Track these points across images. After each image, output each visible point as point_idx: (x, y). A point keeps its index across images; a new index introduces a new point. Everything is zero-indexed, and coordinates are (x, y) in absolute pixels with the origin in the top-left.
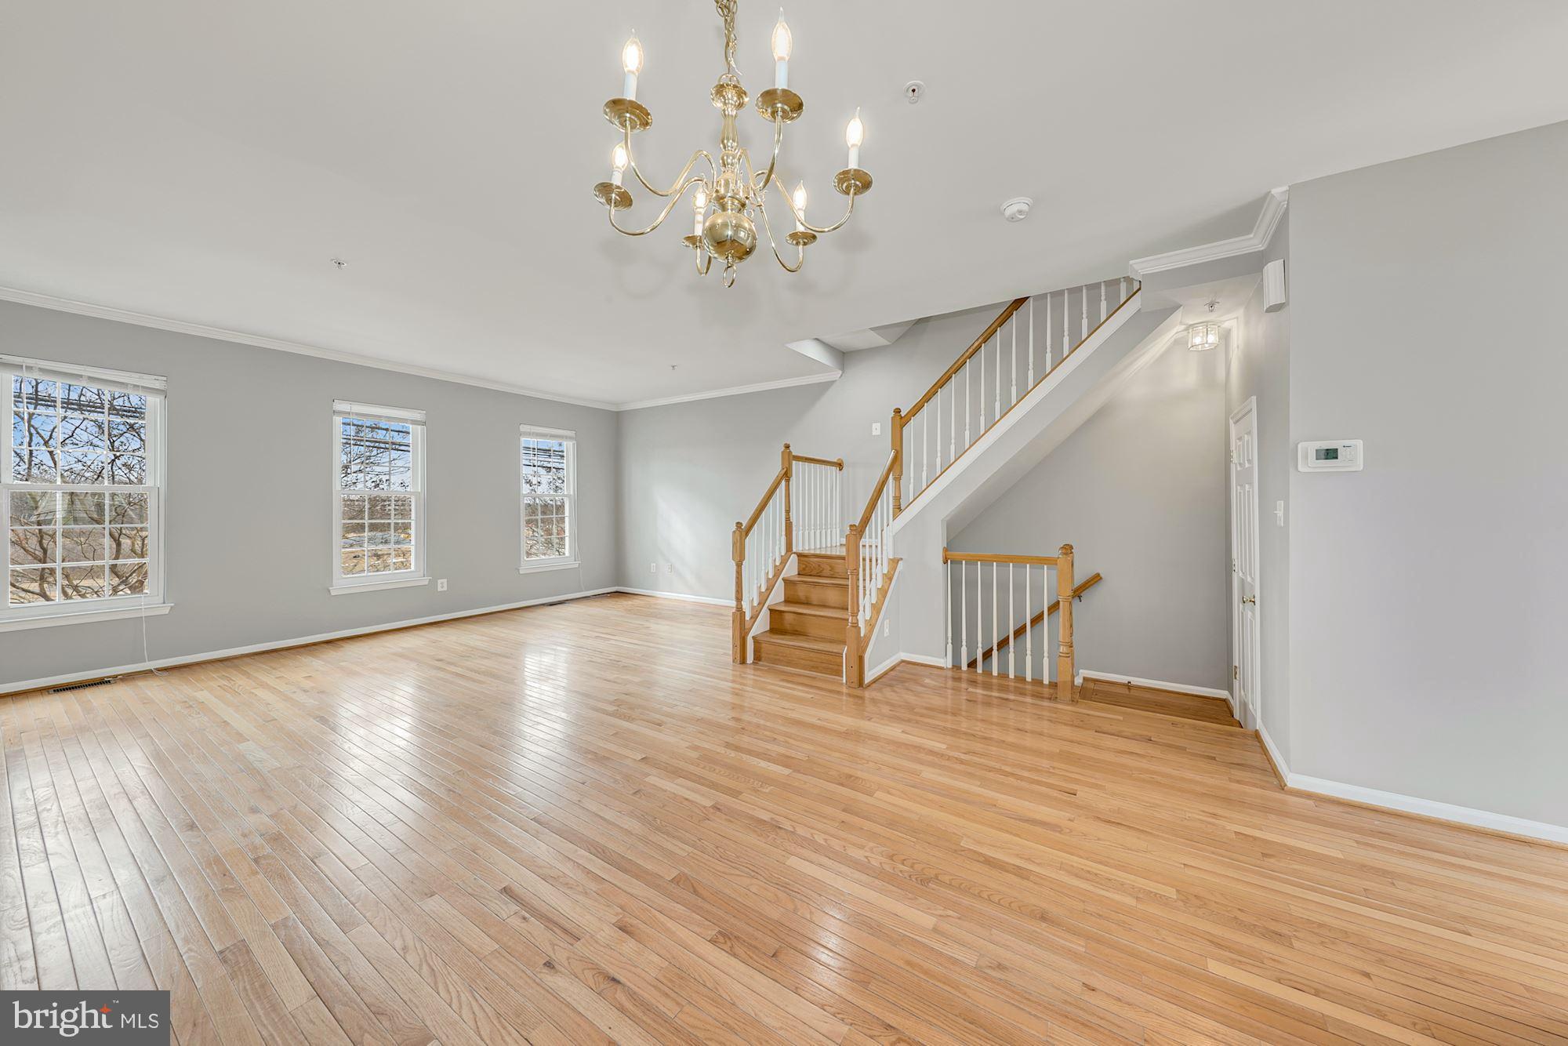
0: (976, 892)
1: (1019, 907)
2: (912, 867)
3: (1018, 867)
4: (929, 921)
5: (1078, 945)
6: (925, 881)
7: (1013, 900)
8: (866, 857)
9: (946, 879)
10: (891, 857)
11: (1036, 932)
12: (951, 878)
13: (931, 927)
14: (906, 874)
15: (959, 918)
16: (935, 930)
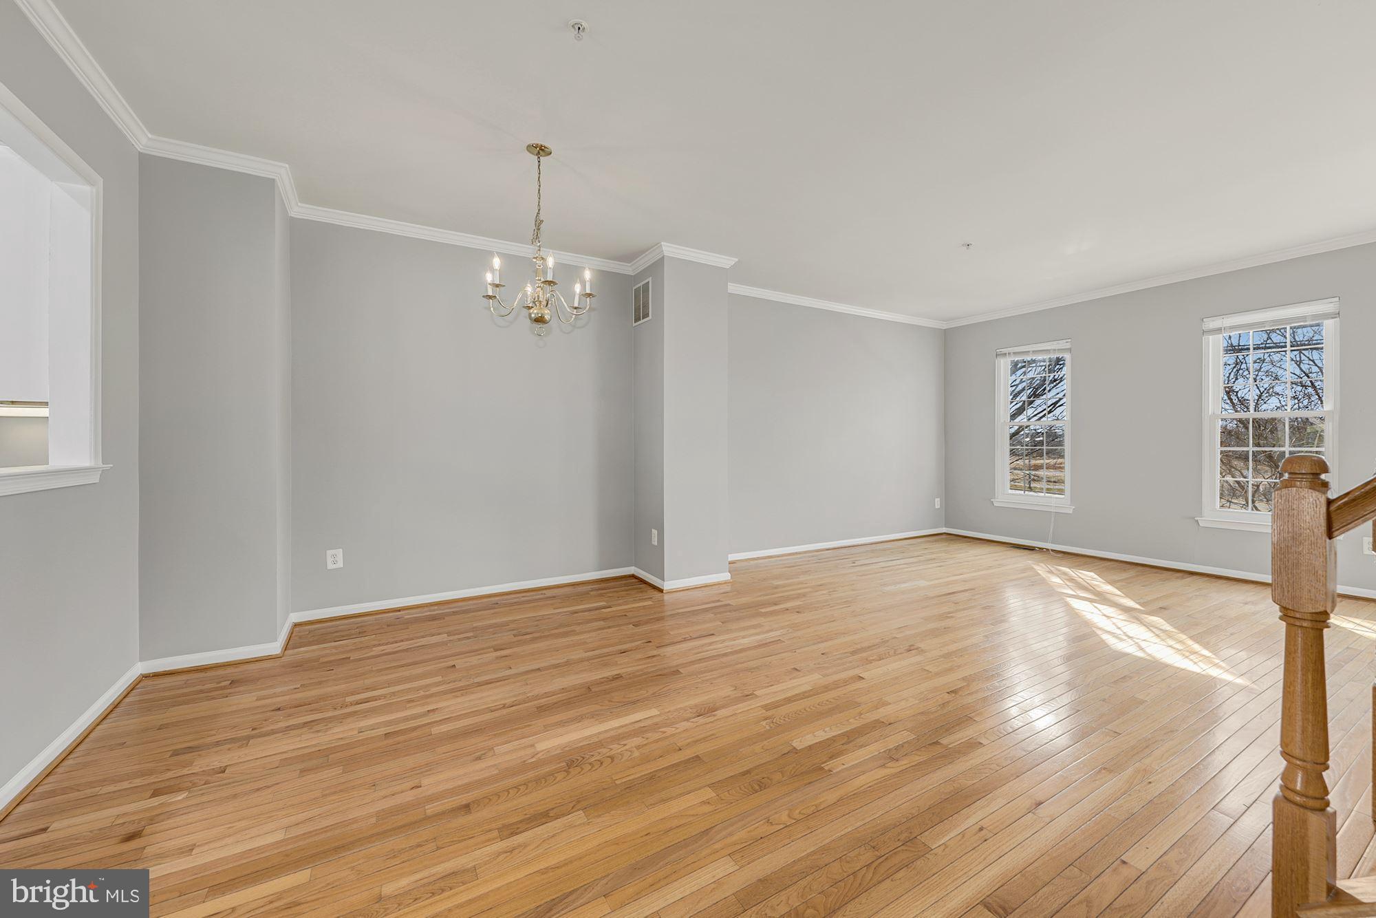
0: (530, 785)
1: (490, 800)
2: (590, 764)
3: (517, 834)
4: (541, 746)
5: (431, 809)
6: (571, 764)
7: (499, 801)
8: (625, 745)
9: (560, 776)
10: (612, 758)
11: (467, 793)
12: (558, 779)
13: (536, 745)
14: (588, 757)
15: (525, 761)
16: (533, 746)
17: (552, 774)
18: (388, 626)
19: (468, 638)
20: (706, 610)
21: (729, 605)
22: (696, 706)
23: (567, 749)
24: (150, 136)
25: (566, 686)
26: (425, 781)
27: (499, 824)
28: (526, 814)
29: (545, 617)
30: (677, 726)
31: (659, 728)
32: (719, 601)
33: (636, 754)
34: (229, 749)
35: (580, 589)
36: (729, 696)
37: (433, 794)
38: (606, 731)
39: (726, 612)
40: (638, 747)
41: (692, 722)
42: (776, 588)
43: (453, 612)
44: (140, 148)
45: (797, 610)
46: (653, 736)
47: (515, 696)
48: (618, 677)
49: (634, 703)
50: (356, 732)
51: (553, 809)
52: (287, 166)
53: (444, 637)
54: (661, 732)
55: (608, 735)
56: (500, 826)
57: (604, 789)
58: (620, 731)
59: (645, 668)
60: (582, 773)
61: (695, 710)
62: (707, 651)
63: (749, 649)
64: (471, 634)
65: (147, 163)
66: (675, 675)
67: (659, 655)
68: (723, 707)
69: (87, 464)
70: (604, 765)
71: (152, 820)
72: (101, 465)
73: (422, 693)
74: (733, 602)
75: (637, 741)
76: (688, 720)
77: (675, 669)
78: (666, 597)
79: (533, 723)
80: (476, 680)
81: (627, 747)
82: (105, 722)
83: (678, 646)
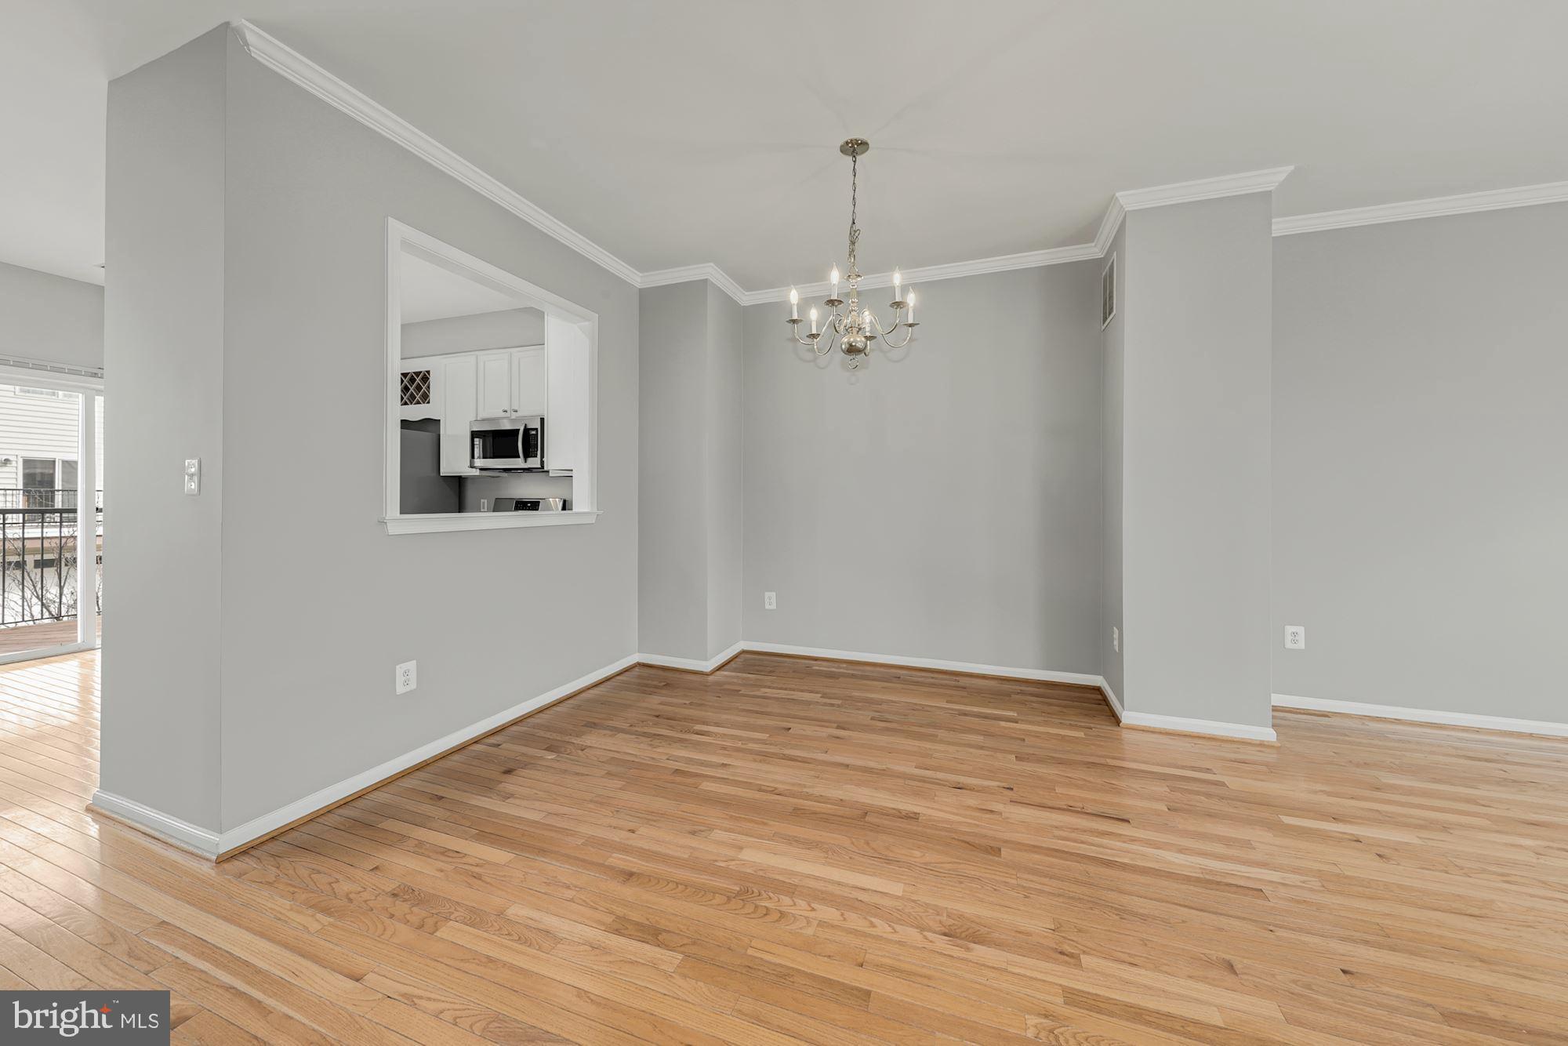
0: (689, 890)
1: (649, 882)
2: (756, 907)
4: (745, 854)
7: (652, 888)
8: (813, 910)
9: (718, 900)
10: (783, 917)
13: (745, 850)
14: (765, 897)
15: (716, 861)
16: (740, 848)
17: (715, 891)
18: (794, 672)
19: (832, 705)
20: (1164, 777)
21: (1223, 784)
22: (961, 916)
23: (761, 873)
24: (641, 275)
25: (847, 798)
26: (643, 830)
27: (620, 911)
28: (648, 919)
29: (926, 708)
30: (898, 927)
31: (875, 916)
32: (1208, 770)
33: (810, 931)
34: (604, 735)
35: (1006, 687)
36: (1028, 934)
37: (631, 846)
38: (817, 878)
39: (1198, 793)
40: (822, 924)
41: (925, 938)
42: (1378, 789)
43: (853, 675)
44: (639, 286)
45: (1382, 851)
46: (855, 921)
47: (793, 785)
48: (913, 817)
49: (889, 861)
50: (665, 757)
51: (669, 932)
52: (712, 264)
53: (817, 697)
54: (871, 923)
55: (812, 884)
56: (621, 914)
57: (729, 949)
58: (831, 888)
59: (960, 823)
60: (737, 912)
61: (951, 922)
62: (1082, 842)
63: (1170, 876)
64: (839, 702)
65: (644, 294)
66: (990, 853)
67: (1001, 814)
68: (999, 945)
69: (586, 510)
70: (768, 919)
71: (525, 766)
72: (595, 510)
73: (739, 744)
74: (1234, 783)
75: (829, 913)
76: (922, 929)
77: (993, 844)
78: (1127, 735)
79: (772, 823)
80: (787, 752)
81: (812, 914)
82: (596, 689)
83: (1048, 814)
